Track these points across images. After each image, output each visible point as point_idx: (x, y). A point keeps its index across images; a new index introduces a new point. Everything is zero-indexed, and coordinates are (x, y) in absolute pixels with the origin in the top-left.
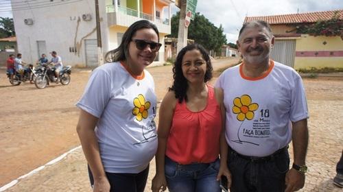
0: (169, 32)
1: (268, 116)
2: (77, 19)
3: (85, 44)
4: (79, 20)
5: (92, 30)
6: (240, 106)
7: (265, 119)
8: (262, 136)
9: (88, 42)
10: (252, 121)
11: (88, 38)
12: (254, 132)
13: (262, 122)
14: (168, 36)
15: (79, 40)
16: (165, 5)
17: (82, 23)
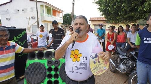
0: (62, 22)
1: (86, 60)
2: (29, 18)
3: (32, 27)
4: (30, 18)
5: (35, 22)
6: (74, 54)
7: (85, 61)
8: (84, 69)
9: (33, 26)
10: (79, 62)
11: (33, 25)
12: (80, 67)
13: (84, 63)
14: (62, 24)
15: (29, 26)
16: (60, 12)
17: (31, 19)
